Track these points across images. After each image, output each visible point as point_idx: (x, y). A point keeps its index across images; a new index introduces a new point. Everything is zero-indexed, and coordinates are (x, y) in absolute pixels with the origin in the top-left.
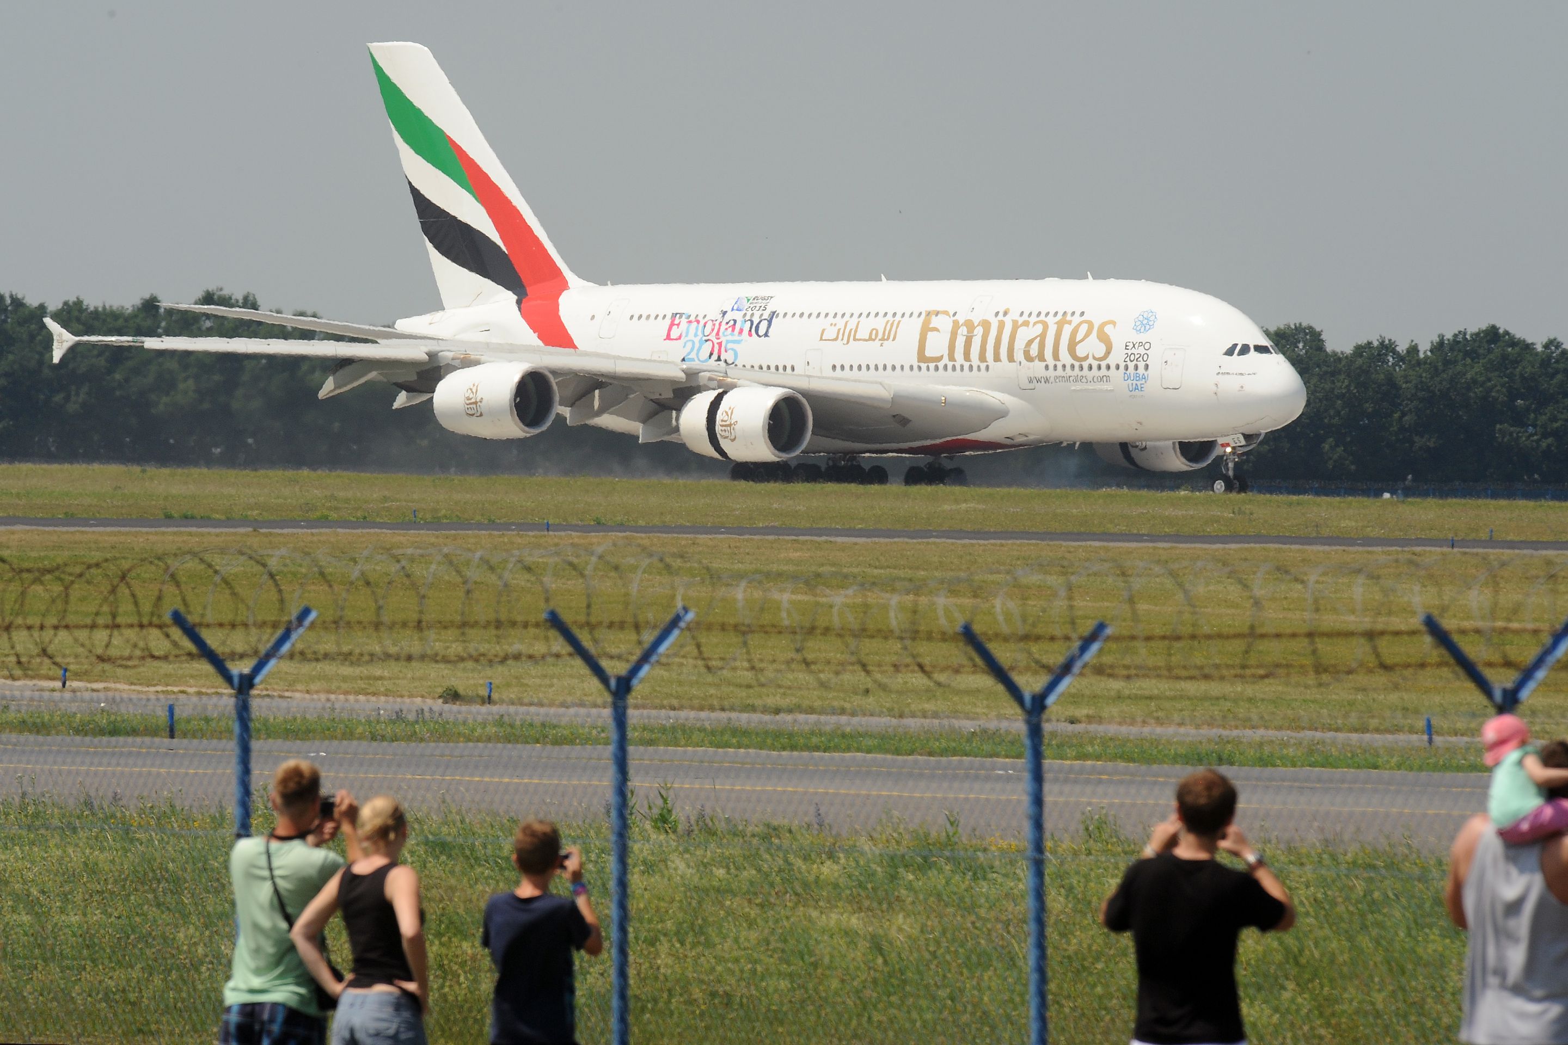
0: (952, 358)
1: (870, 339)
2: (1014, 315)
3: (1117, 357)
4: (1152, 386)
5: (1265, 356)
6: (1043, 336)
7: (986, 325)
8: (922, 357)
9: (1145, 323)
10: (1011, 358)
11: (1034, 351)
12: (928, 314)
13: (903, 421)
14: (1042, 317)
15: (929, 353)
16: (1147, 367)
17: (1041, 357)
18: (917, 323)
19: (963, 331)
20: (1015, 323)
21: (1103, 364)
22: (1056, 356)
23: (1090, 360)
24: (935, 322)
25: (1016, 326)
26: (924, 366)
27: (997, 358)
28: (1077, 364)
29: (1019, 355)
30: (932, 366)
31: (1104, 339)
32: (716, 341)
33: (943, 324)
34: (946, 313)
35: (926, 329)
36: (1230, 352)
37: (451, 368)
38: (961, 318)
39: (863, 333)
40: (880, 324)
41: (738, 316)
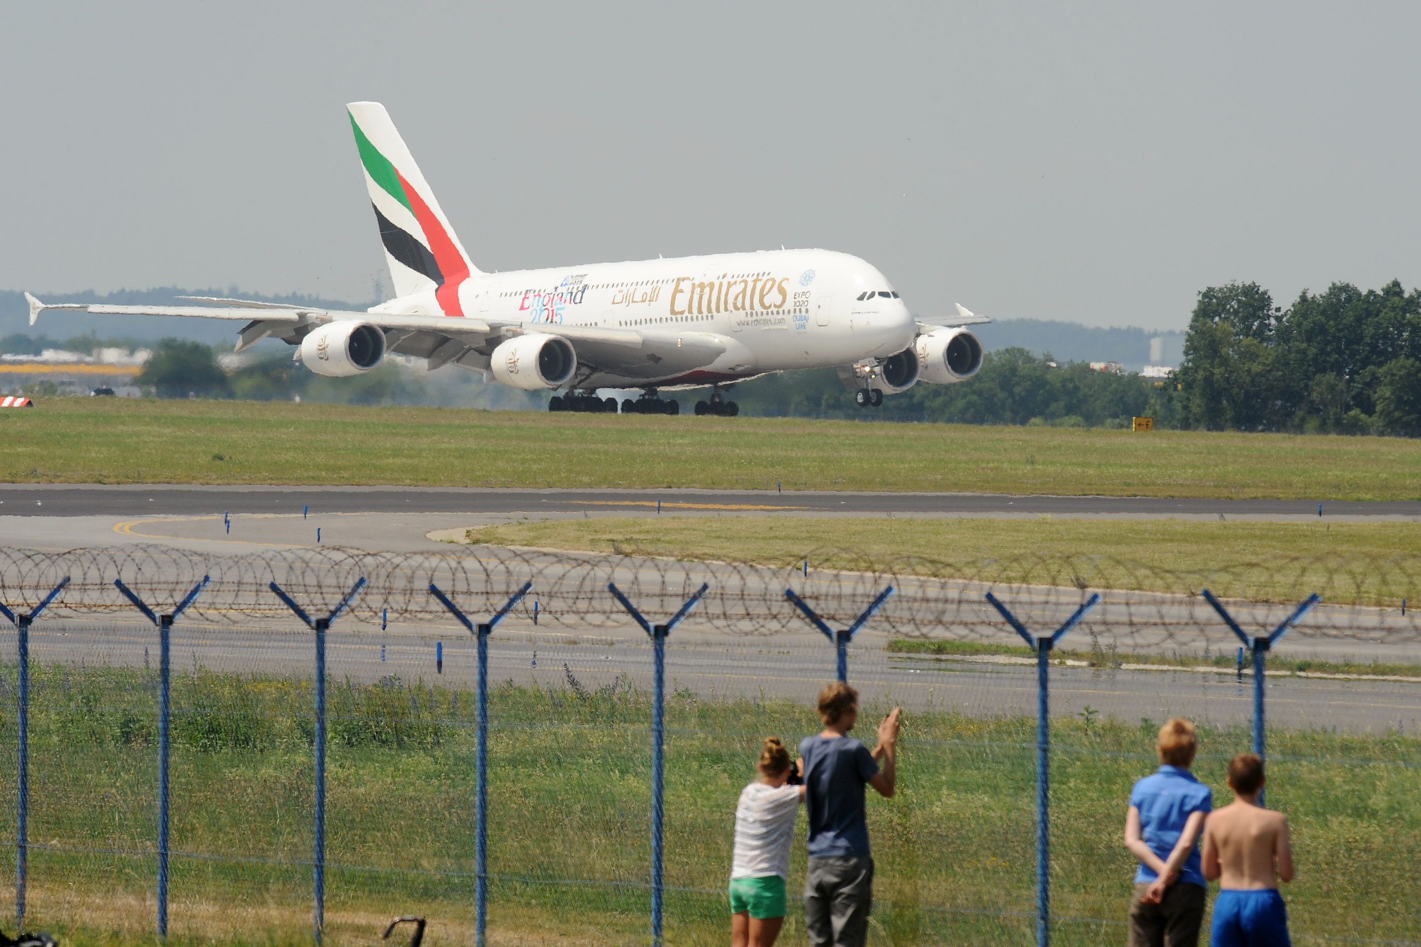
0: (690, 312)
1: (643, 301)
2: (728, 278)
3: (789, 305)
4: (811, 325)
5: (886, 299)
6: (744, 291)
7: (712, 285)
8: (673, 312)
9: (808, 278)
10: (726, 309)
11: (739, 304)
12: (678, 279)
13: (655, 358)
14: (745, 278)
15: (677, 309)
16: (807, 311)
17: (744, 308)
18: (672, 286)
19: (698, 290)
20: (729, 283)
21: (781, 310)
22: (752, 307)
23: (773, 308)
24: (684, 285)
25: (729, 285)
26: (674, 317)
27: (718, 311)
28: (765, 311)
29: (730, 306)
30: (679, 316)
31: (782, 292)
32: (551, 309)
33: (686, 286)
34: (688, 279)
35: (677, 291)
36: (861, 298)
37: (314, 326)
38: (697, 282)
39: (638, 297)
40: (648, 289)
41: (563, 290)
